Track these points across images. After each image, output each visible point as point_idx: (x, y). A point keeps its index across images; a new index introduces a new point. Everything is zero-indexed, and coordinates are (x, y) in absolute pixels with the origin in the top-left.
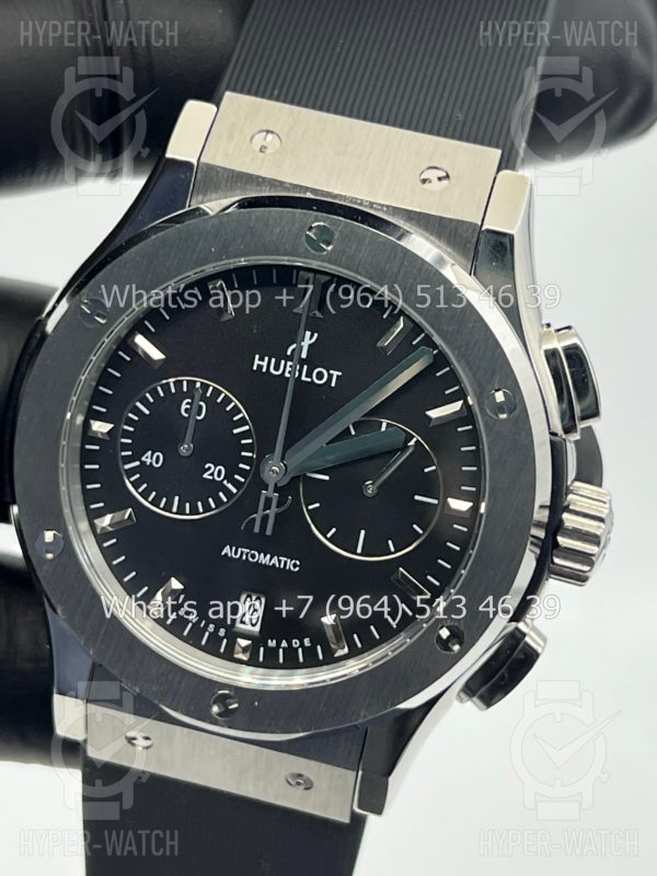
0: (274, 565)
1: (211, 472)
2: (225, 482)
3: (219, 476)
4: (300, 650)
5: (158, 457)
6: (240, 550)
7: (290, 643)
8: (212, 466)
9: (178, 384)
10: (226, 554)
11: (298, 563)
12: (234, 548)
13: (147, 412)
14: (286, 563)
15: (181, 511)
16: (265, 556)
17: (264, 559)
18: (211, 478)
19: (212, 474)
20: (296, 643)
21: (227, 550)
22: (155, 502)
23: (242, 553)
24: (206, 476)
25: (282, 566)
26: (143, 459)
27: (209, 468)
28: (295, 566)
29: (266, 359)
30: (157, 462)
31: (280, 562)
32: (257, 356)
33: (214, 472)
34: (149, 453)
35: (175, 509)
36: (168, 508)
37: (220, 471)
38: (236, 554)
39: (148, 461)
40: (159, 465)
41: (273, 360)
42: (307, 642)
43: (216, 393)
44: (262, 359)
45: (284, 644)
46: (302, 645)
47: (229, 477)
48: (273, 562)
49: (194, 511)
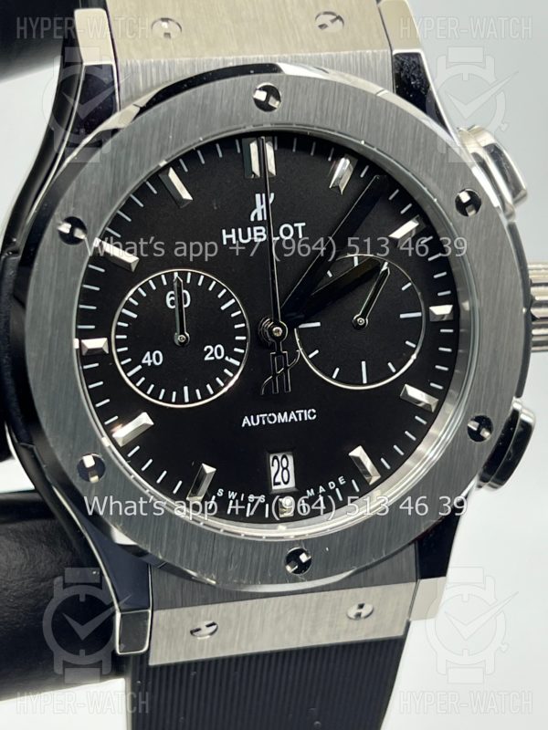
0: (293, 420)
1: (211, 353)
2: (227, 358)
3: (219, 354)
4: (337, 490)
5: (157, 356)
6: (258, 417)
7: (326, 487)
8: (211, 347)
9: (157, 281)
10: (246, 425)
11: (314, 411)
12: (252, 417)
13: (135, 316)
14: (303, 414)
15: (193, 399)
16: (283, 415)
17: (282, 418)
18: (212, 358)
19: (213, 355)
20: (332, 485)
21: (246, 421)
22: (167, 399)
23: (261, 419)
24: (207, 358)
25: (300, 419)
26: (144, 361)
27: (209, 350)
28: (312, 414)
29: (233, 231)
30: (158, 360)
31: (297, 415)
32: (224, 231)
33: (213, 352)
34: (148, 354)
35: (187, 400)
36: (180, 400)
37: (219, 349)
38: (255, 421)
39: (149, 362)
40: (160, 363)
41: (240, 230)
42: (341, 481)
43: (195, 277)
44: (229, 232)
45: (322, 489)
46: (338, 485)
47: (229, 353)
48: (291, 417)
49: (205, 395)
